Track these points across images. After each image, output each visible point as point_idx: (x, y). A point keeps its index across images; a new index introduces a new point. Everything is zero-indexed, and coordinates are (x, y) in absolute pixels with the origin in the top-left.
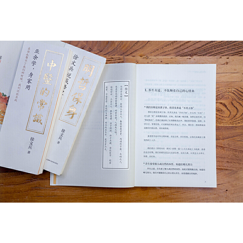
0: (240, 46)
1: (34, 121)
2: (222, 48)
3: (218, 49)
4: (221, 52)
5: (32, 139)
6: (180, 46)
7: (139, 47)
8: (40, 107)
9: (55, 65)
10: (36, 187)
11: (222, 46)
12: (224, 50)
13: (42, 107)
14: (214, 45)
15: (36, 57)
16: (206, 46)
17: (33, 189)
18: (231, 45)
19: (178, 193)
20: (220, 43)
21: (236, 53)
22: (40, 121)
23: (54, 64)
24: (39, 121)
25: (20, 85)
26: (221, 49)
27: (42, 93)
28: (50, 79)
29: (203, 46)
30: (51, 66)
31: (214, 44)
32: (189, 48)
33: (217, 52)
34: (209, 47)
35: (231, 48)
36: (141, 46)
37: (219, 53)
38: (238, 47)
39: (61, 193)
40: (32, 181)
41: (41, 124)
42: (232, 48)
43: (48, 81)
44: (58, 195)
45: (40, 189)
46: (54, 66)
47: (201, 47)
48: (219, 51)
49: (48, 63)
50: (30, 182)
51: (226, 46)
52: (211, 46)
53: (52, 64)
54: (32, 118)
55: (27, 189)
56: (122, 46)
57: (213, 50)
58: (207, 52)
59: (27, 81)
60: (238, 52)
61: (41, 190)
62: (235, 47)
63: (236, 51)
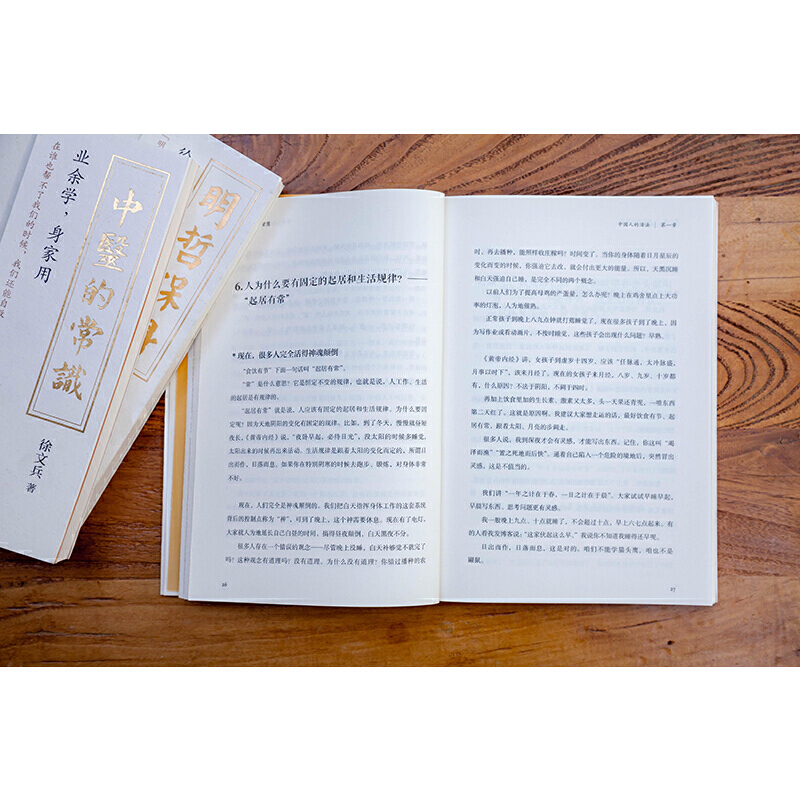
0: (714, 162)
1: (56, 386)
2: (654, 169)
3: (643, 172)
4: (651, 183)
5: (46, 445)
6: (517, 164)
7: (381, 169)
8: (78, 342)
9: (138, 207)
10: (42, 630)
11: (657, 164)
12: (661, 177)
13: (85, 343)
14: (628, 161)
15: (76, 176)
16: (602, 164)
17: (30, 638)
18: (685, 159)
19: (507, 651)
20: (650, 154)
21: (703, 185)
22: (76, 387)
23: (137, 203)
24: (72, 388)
25: (17, 263)
26: (652, 174)
27: (88, 296)
28: (119, 252)
29: (592, 163)
30: (126, 210)
31: (627, 157)
32: (545, 170)
33: (639, 184)
34: (614, 168)
35: (686, 170)
36: (387, 165)
37: (646, 185)
38: (708, 167)
39: (123, 651)
40: (26, 612)
41: (79, 397)
42: (690, 169)
43: (111, 257)
44: (112, 657)
45: (51, 639)
46: (133, 211)
47: (586, 167)
48: (646, 181)
49: (116, 200)
50: (20, 614)
51: (669, 165)
52: (620, 163)
53: (129, 201)
54: (51, 377)
55: (12, 636)
56: (323, 167)
57: (625, 177)
58: (607, 184)
59: (43, 252)
60: (707, 184)
61: (57, 641)
62: (699, 166)
63: (702, 180)
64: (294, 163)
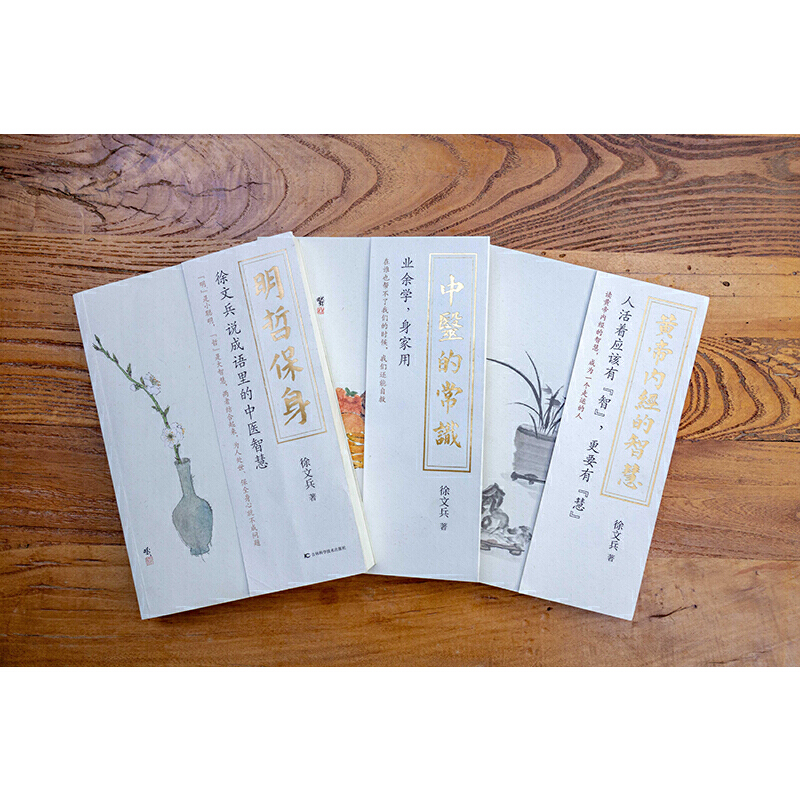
0: (594, 224)
2: (547, 228)
3: (537, 230)
4: (545, 238)
6: (438, 220)
7: (328, 220)
10: (42, 584)
11: (548, 224)
12: (552, 234)
14: (526, 220)
16: (505, 222)
17: (32, 590)
18: (571, 221)
19: (418, 613)
20: (543, 216)
21: (585, 242)
26: (545, 232)
29: (498, 221)
31: (526, 218)
32: (460, 225)
33: (535, 239)
34: (515, 226)
35: (572, 229)
36: (333, 217)
37: (540, 240)
38: (589, 228)
39: (107, 603)
40: (30, 569)
42: (575, 229)
44: (97, 608)
45: (50, 591)
47: (493, 224)
48: (540, 237)
50: (25, 570)
51: (558, 225)
52: (520, 222)
55: (18, 588)
56: (282, 217)
57: (523, 233)
58: (509, 238)
60: (589, 241)
61: (54, 593)
62: (581, 227)
63: (584, 238)
64: (259, 214)
